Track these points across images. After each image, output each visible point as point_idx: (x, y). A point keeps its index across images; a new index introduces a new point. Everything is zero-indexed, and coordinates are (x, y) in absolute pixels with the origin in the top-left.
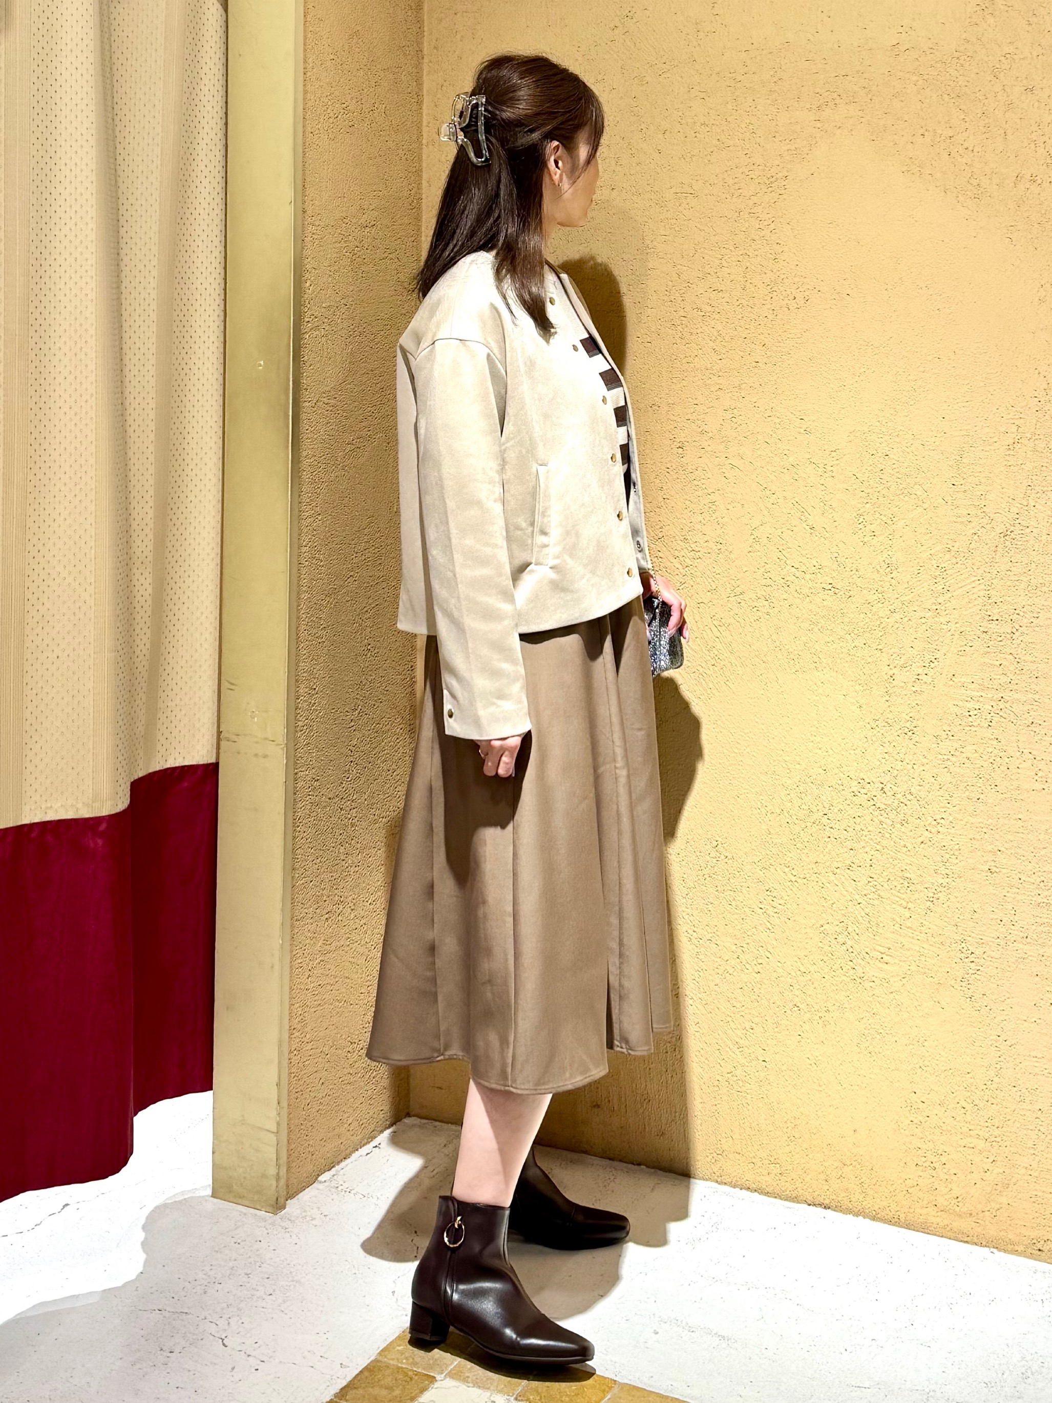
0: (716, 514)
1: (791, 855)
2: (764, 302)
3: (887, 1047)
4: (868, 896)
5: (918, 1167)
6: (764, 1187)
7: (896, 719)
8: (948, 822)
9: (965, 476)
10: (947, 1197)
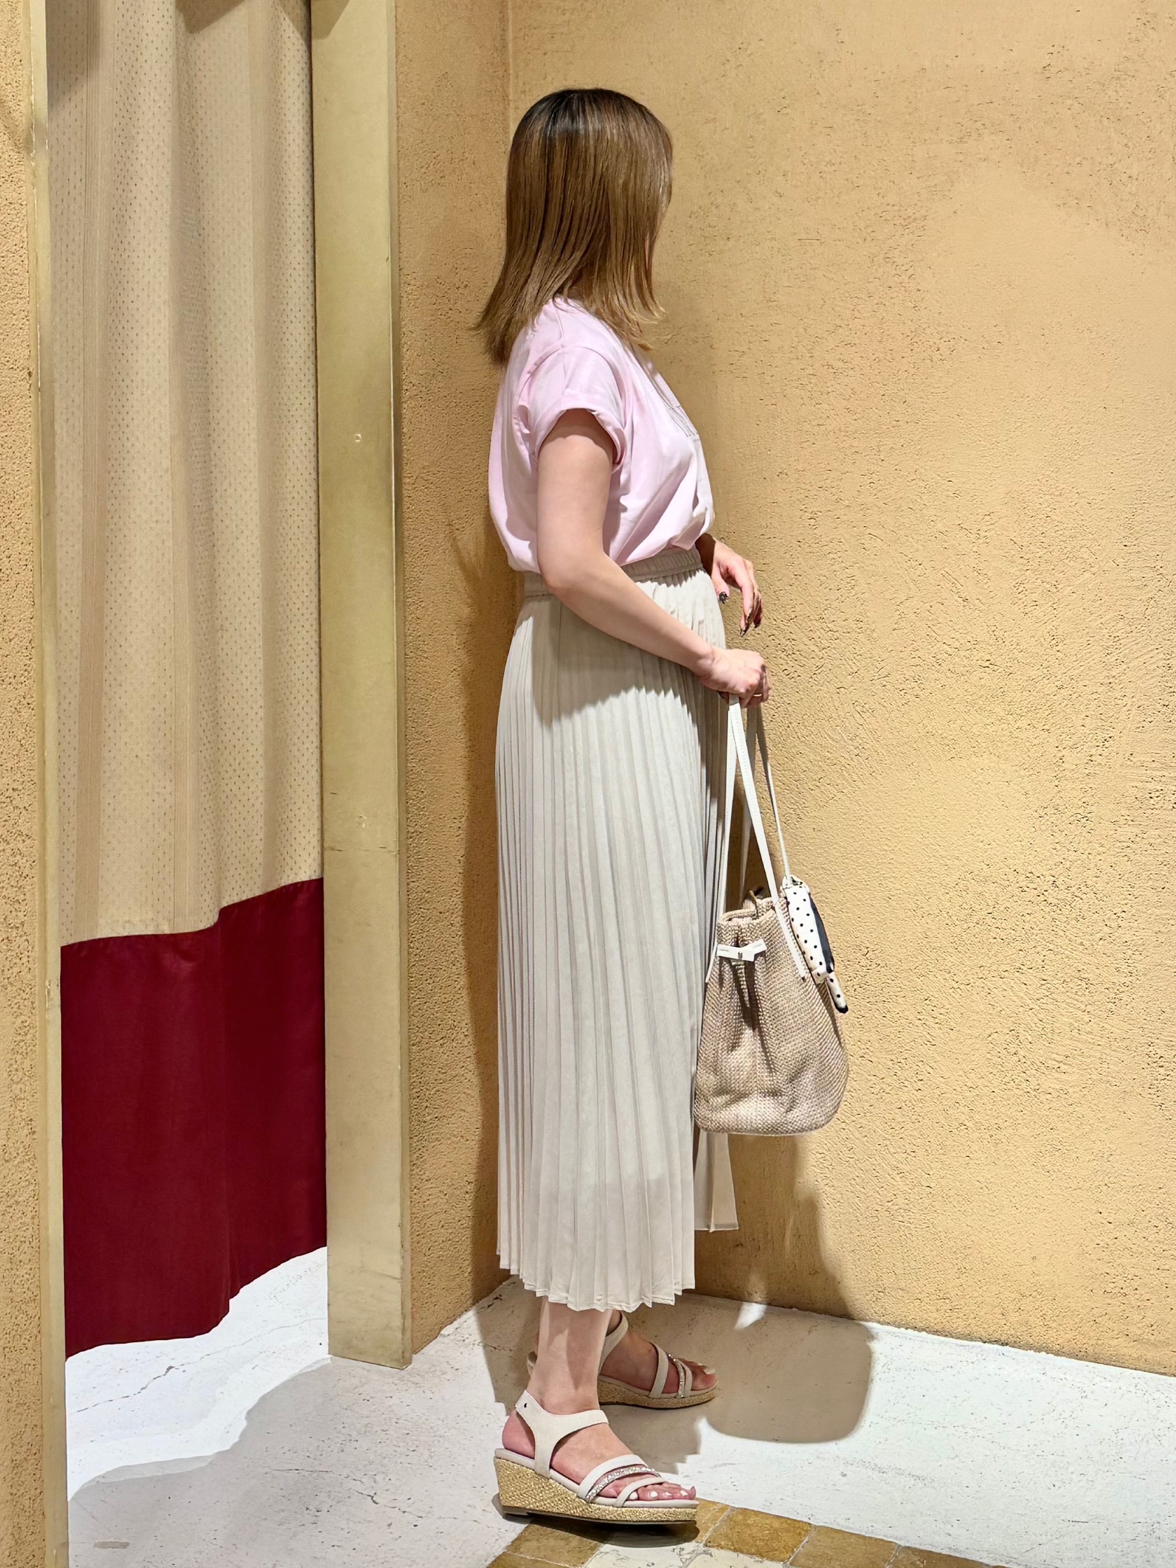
0: (856, 588)
1: (951, 959)
2: (904, 355)
3: (1068, 1164)
4: (1042, 1000)
5: (1106, 1295)
7: (1067, 805)
8: (1130, 914)
9: (1138, 535)
10: (1139, 1325)
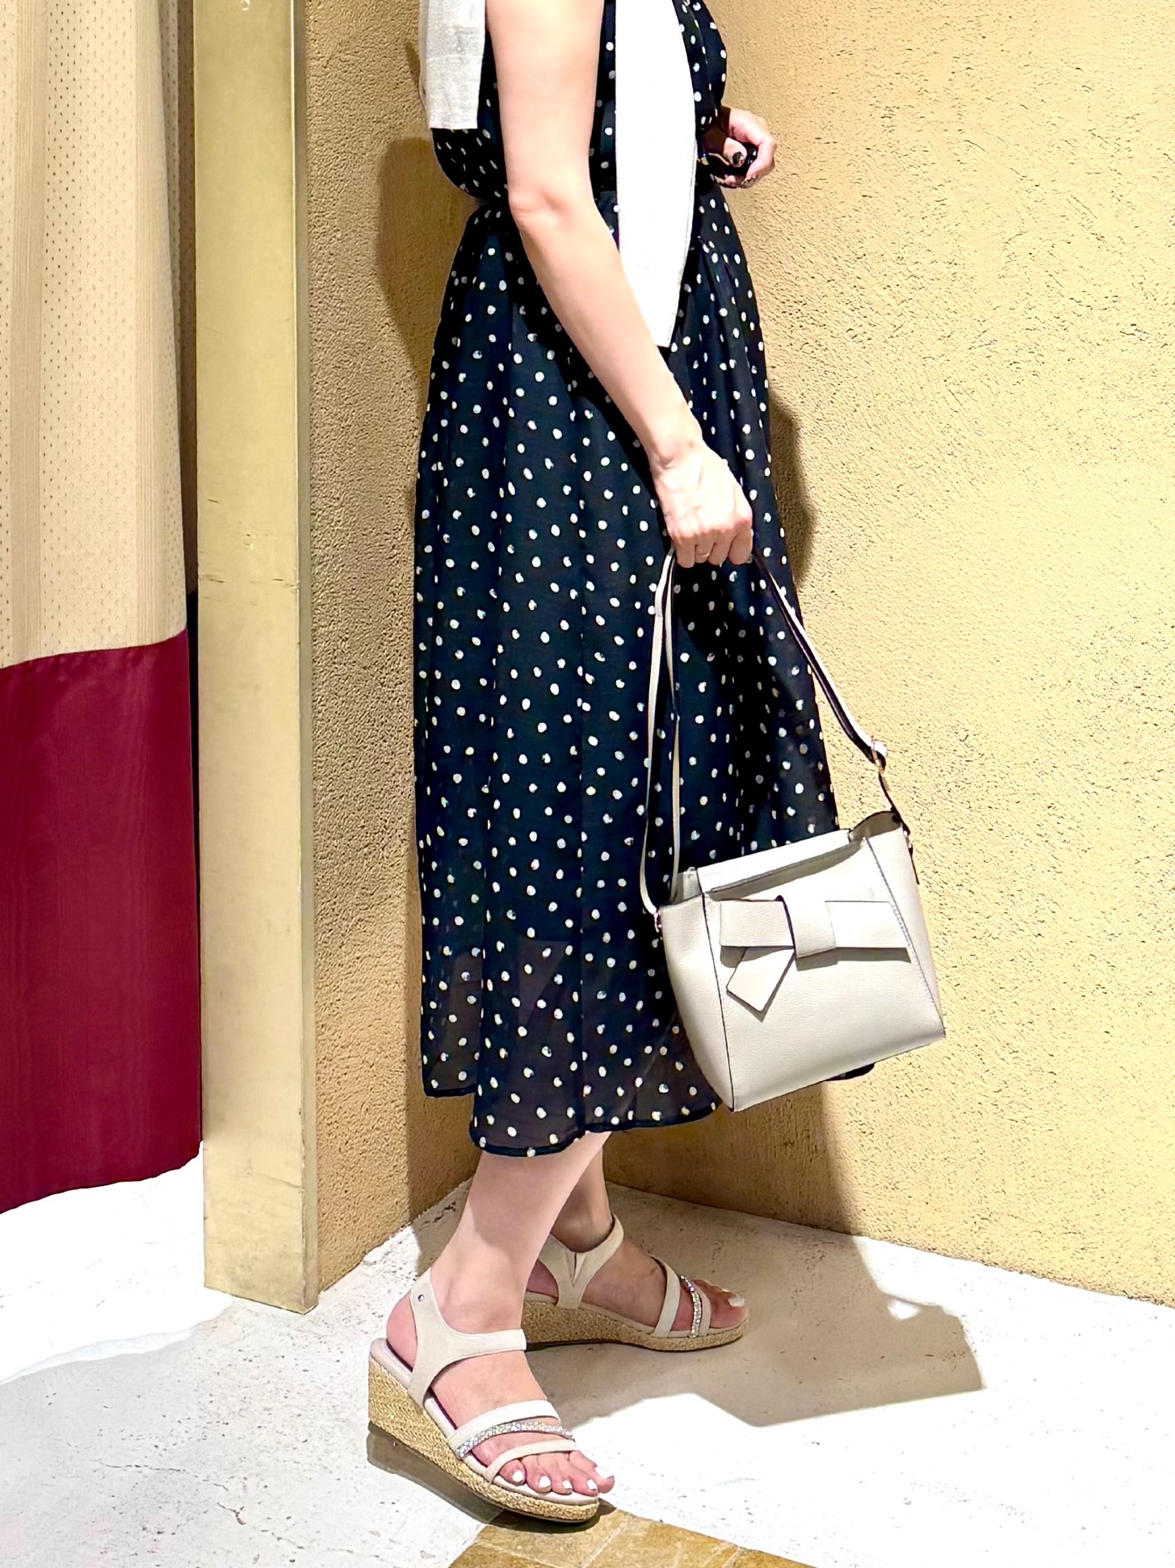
1: (1084, 751)
6: (1058, 1269)
